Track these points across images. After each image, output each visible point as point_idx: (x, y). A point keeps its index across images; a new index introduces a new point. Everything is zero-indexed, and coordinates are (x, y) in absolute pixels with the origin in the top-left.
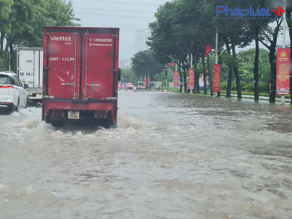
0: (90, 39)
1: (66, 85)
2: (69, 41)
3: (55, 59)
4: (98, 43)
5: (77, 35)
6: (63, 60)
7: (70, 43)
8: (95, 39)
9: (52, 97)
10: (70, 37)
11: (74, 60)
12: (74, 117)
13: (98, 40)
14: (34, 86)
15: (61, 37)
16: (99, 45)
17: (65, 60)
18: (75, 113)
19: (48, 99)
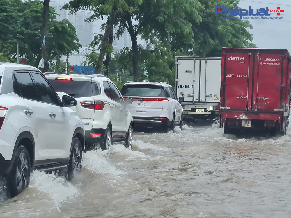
0: (261, 59)
1: (240, 98)
2: (243, 61)
3: (231, 76)
4: (268, 62)
5: (250, 55)
6: (238, 77)
7: (243, 63)
8: (265, 59)
9: (228, 108)
10: (244, 57)
11: (247, 77)
12: (246, 125)
13: (268, 60)
14: (193, 100)
15: (236, 57)
16: (269, 64)
17: (240, 77)
18: (248, 122)
19: (225, 109)
